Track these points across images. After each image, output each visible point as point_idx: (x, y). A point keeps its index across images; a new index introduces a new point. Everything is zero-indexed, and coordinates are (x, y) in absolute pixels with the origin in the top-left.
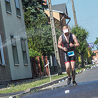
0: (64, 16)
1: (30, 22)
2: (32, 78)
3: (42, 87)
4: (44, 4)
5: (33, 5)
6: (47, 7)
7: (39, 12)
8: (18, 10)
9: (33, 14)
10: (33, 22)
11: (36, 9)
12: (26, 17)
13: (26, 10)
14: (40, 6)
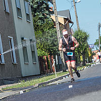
0: (68, 20)
1: (38, 26)
2: (40, 75)
3: (49, 82)
4: (50, 10)
5: (41, 11)
6: (53, 13)
7: (46, 18)
8: (28, 15)
9: (40, 19)
10: (41, 26)
11: (43, 15)
12: (35, 21)
13: (34, 16)
14: (47, 12)
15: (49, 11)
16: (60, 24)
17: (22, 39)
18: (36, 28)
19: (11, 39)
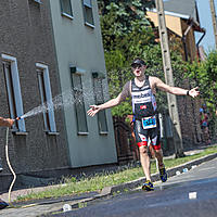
0: (191, 24)
1: (113, 37)
2: (118, 164)
3: (138, 184)
6: (152, 4)
7: (134, 17)
8: (87, 9)
9: (120, 19)
10: (122, 37)
11: (128, 10)
12: (106, 26)
13: (105, 12)
14: (138, 2)
16: (170, 33)
17: (73, 70)
18: (109, 43)
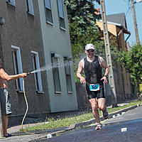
0: (122, 29)
1: (76, 36)
2: (78, 111)
4: (96, 13)
5: (82, 14)
6: (99, 17)
7: (89, 24)
8: (61, 20)
9: (80, 25)
10: (81, 36)
11: (85, 20)
12: (72, 30)
13: (72, 21)
14: (91, 16)
15: (95, 15)
16: (110, 34)
17: (53, 55)
18: (74, 40)
19: (35, 55)
